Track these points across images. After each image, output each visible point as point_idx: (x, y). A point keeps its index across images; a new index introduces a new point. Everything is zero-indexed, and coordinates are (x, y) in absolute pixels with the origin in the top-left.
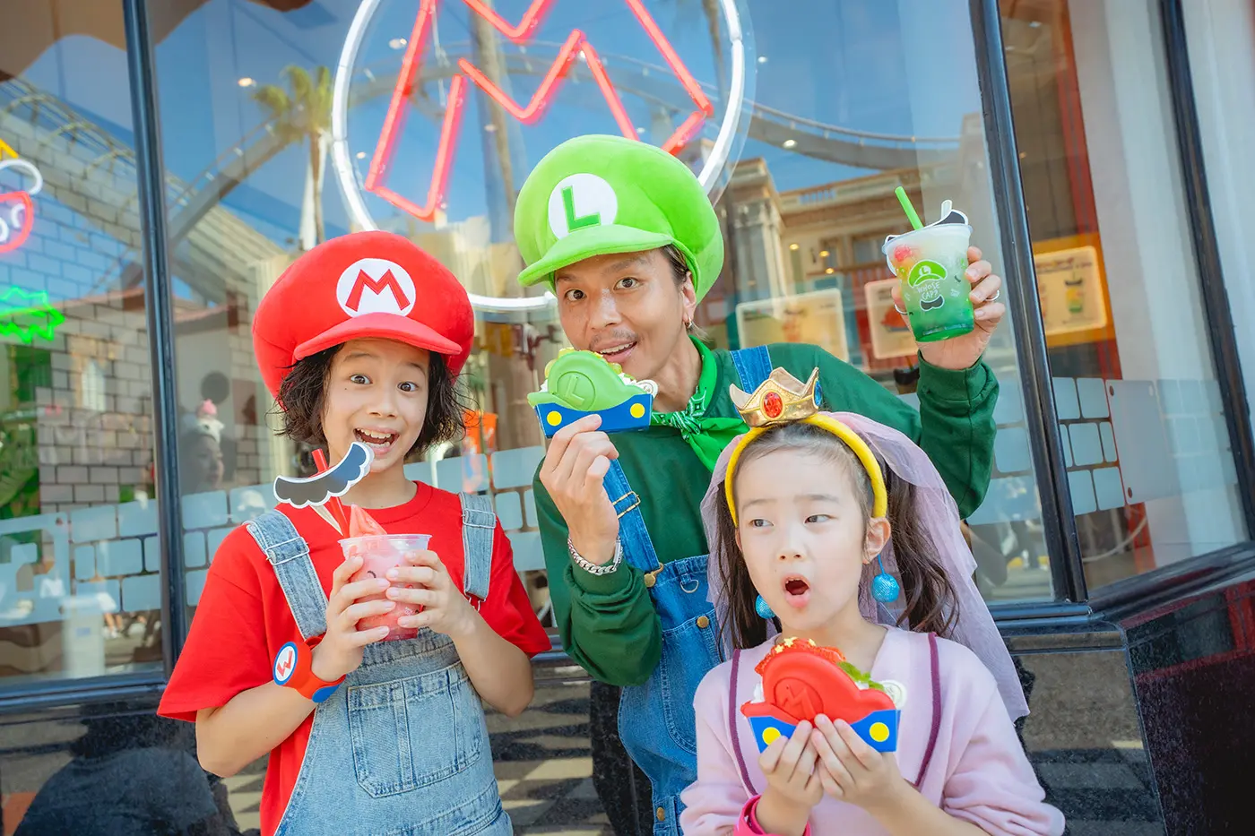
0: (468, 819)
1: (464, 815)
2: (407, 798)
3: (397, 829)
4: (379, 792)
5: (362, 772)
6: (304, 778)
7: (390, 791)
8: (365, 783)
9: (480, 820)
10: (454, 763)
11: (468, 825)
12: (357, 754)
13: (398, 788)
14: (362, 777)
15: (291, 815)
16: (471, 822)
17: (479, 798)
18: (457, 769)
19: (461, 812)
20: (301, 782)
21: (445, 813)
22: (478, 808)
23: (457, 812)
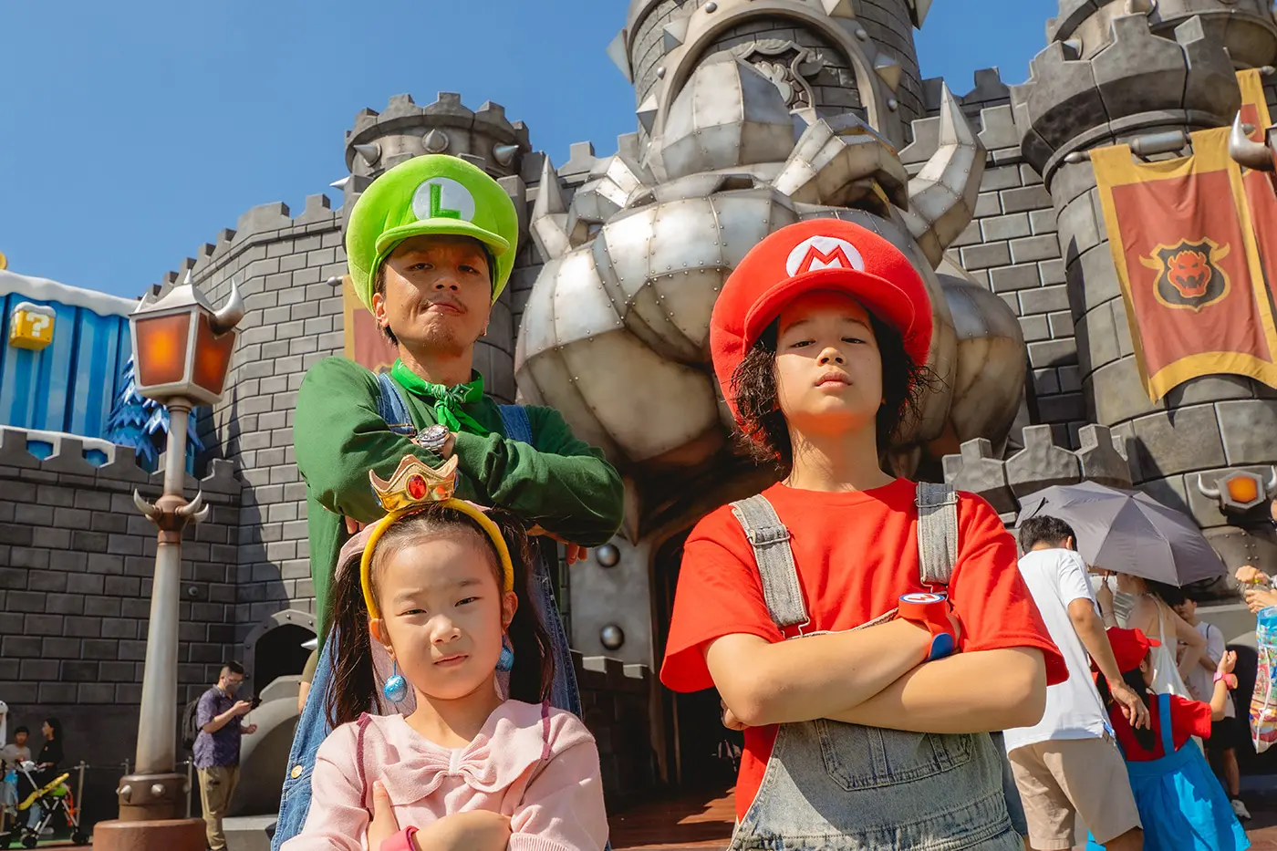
0: (962, 827)
1: (957, 822)
2: (883, 794)
3: (877, 826)
4: (851, 784)
5: (831, 764)
6: (773, 767)
7: (863, 784)
8: (835, 774)
9: (979, 830)
10: (933, 761)
11: (964, 834)
12: (824, 745)
13: (871, 781)
14: (831, 768)
15: (762, 799)
16: (967, 830)
17: (976, 804)
18: (939, 768)
19: (953, 818)
20: (771, 770)
21: (933, 816)
22: (975, 816)
23: (948, 817)
